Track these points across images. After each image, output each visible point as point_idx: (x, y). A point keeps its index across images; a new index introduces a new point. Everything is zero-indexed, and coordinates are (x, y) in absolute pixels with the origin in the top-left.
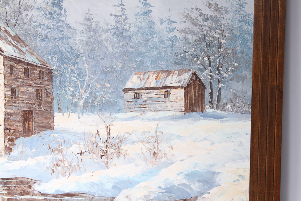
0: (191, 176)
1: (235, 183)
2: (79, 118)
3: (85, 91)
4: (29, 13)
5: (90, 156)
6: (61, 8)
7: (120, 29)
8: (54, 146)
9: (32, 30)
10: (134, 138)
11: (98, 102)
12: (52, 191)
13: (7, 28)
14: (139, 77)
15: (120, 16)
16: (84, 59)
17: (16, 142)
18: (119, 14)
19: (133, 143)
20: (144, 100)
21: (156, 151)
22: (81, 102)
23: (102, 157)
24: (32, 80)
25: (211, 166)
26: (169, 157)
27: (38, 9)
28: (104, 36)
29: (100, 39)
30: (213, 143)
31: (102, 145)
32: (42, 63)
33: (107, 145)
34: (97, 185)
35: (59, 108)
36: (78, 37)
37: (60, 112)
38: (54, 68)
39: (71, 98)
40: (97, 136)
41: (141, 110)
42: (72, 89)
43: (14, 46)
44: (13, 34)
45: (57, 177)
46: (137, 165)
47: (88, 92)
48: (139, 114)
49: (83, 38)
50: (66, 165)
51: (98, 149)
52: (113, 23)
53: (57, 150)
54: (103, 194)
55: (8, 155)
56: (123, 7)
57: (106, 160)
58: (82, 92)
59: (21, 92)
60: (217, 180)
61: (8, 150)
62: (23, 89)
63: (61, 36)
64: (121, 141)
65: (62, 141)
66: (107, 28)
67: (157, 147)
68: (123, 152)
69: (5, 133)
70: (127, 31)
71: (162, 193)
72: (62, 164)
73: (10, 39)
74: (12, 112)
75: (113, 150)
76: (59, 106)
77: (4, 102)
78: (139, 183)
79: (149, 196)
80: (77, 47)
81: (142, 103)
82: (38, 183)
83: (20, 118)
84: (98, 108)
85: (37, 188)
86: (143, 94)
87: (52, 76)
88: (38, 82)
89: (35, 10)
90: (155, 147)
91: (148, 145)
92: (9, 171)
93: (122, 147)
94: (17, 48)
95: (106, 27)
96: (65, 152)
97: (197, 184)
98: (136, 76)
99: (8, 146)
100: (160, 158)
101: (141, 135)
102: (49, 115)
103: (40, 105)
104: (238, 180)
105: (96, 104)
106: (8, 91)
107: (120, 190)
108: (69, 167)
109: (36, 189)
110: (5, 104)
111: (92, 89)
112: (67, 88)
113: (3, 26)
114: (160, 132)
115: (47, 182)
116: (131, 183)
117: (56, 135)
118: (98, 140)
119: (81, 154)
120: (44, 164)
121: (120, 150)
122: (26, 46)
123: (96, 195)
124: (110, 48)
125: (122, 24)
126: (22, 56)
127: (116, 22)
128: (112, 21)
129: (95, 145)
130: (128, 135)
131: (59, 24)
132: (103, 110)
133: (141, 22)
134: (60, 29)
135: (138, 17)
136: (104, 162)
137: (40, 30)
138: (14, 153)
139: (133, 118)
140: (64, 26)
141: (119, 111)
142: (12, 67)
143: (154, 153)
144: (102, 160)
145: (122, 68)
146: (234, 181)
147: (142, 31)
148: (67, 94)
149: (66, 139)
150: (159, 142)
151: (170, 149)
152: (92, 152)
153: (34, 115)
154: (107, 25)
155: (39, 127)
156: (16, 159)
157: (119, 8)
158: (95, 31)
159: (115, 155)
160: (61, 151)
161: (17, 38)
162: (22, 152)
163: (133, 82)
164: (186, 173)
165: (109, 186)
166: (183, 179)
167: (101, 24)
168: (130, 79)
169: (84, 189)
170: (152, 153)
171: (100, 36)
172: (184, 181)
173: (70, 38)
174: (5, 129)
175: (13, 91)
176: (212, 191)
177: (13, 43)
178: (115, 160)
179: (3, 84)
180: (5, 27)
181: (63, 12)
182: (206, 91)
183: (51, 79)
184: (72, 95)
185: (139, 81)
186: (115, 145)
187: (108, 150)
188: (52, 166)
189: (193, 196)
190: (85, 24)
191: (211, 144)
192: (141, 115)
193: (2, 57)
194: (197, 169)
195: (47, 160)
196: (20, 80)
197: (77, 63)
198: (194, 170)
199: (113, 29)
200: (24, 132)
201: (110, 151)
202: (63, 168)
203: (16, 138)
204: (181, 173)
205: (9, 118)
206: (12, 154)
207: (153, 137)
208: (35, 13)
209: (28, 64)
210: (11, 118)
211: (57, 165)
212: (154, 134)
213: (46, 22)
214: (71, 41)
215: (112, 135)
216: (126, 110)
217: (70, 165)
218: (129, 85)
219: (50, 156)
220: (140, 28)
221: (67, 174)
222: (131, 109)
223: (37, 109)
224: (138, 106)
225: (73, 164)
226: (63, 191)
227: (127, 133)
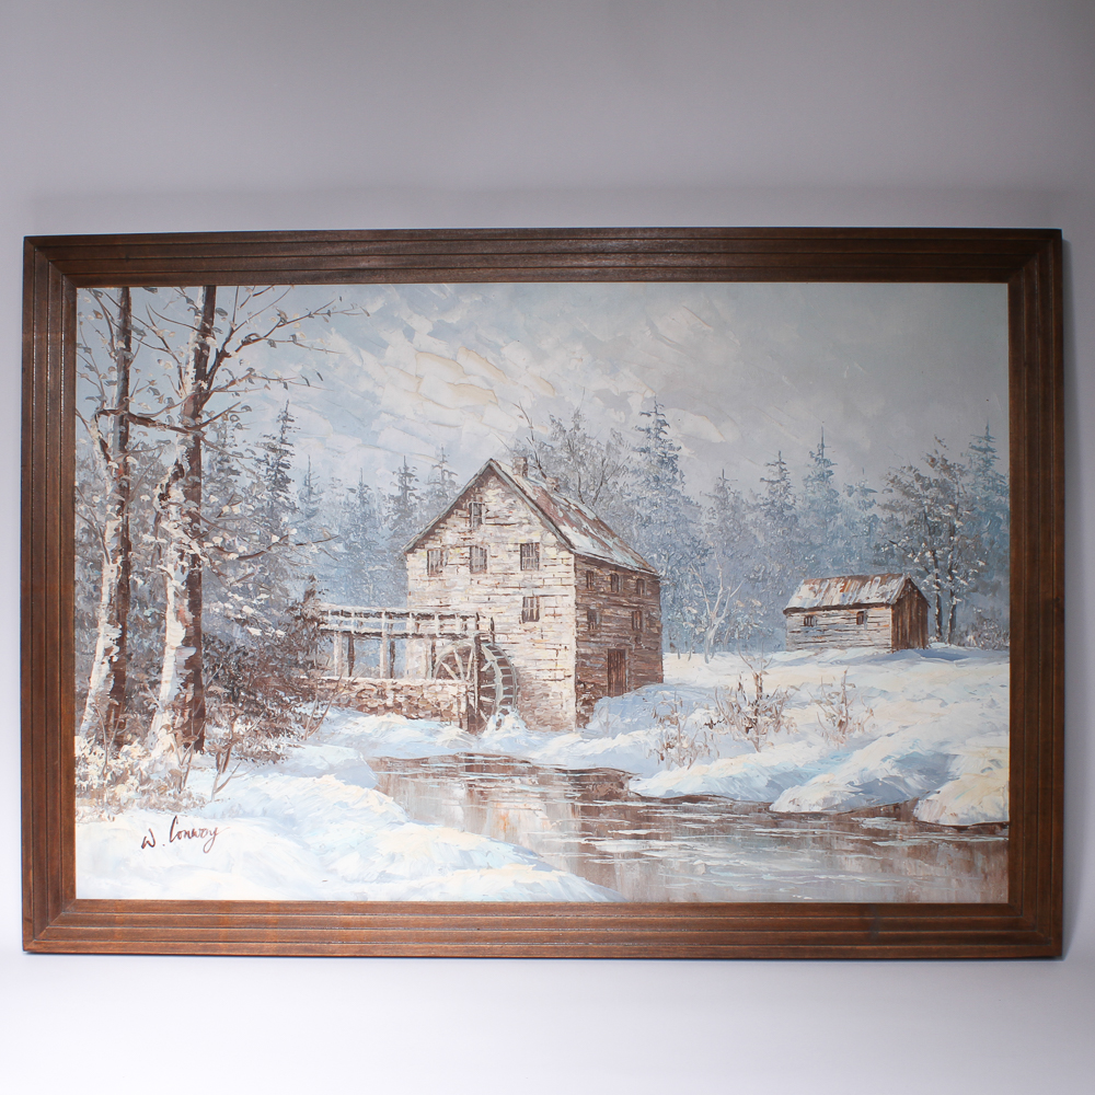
0: (906, 762)
1: (985, 774)
2: (707, 661)
3: (718, 616)
4: (618, 480)
5: (727, 729)
6: (675, 470)
7: (778, 504)
8: (664, 711)
9: (625, 508)
10: (804, 696)
11: (740, 633)
12: (659, 793)
13: (582, 507)
14: (811, 589)
15: (778, 481)
16: (715, 557)
17: (597, 705)
18: (775, 478)
19: (803, 704)
20: (822, 627)
21: (844, 720)
22: (711, 634)
23: (747, 732)
24: (624, 596)
25: (942, 744)
26: (867, 730)
27: (635, 472)
28: (750, 517)
29: (742, 522)
30: (944, 704)
31: (746, 709)
32: (641, 566)
33: (757, 710)
34: (740, 781)
35: (671, 645)
36: (705, 519)
37: (672, 652)
38: (663, 574)
39: (692, 626)
40: (739, 694)
41: (817, 647)
42: (695, 611)
43: (593, 537)
44: (591, 516)
45: (669, 768)
46: (810, 744)
47: (723, 616)
48: (812, 653)
49: (713, 521)
50: (685, 745)
51: (742, 717)
52: (766, 494)
53: (669, 718)
54: (751, 797)
55: (582, 729)
56: (783, 466)
57: (755, 736)
58: (712, 615)
59: (605, 616)
60: (952, 769)
61: (582, 719)
62: (608, 612)
63: (675, 518)
64: (781, 703)
65: (678, 703)
66: (755, 503)
67: (845, 712)
68: (785, 720)
69: (576, 689)
70: (790, 508)
71: (855, 793)
72: (678, 745)
73: (585, 525)
74: (589, 652)
75: (767, 719)
76: (672, 641)
77: (576, 635)
78: (814, 776)
79: (833, 799)
80: (702, 537)
81: (818, 633)
82: (635, 778)
83: (603, 661)
84: (741, 644)
85: (633, 787)
86: (820, 618)
87: (659, 589)
88: (635, 599)
89: (630, 475)
90: (841, 712)
91: (829, 707)
92: (584, 757)
93: (783, 713)
94: (598, 540)
95: (752, 502)
96: (682, 723)
97: (917, 777)
98: (807, 587)
99: (583, 712)
100: (850, 731)
101: (817, 690)
102: (654, 657)
103: (637, 639)
104: (990, 768)
105: (736, 636)
106: (581, 616)
107: (781, 790)
108: (690, 750)
109: (631, 789)
110: (577, 639)
111: (729, 610)
112: (685, 609)
113: (575, 502)
114: (850, 685)
115: (651, 777)
116: (800, 776)
117: (667, 693)
118: (741, 700)
119: (711, 725)
120: (646, 744)
121: (781, 718)
122: (614, 536)
123: (739, 799)
124: (761, 538)
125: (781, 495)
126: (607, 555)
127: (770, 492)
128: (764, 491)
129: (736, 710)
130: (794, 690)
131: (671, 498)
132: (749, 646)
133: (813, 492)
134: (674, 505)
135: (809, 484)
136: (752, 739)
137: (637, 508)
138: (594, 725)
139: (801, 661)
140: (680, 500)
141: (777, 648)
142: (589, 574)
143: (841, 723)
144: (749, 735)
145: (783, 571)
146: (983, 771)
147: (815, 507)
148: (685, 620)
149: (683, 699)
150: (848, 702)
151: (868, 714)
152: (730, 722)
153: (627, 658)
154: (755, 497)
155: (637, 678)
156: (597, 736)
157: (776, 469)
158: (734, 509)
159: (771, 727)
160: (675, 722)
161: (598, 523)
162: (607, 724)
163: (801, 597)
164: (898, 757)
165: (761, 782)
166: (893, 767)
167: (745, 497)
168: (796, 592)
169: (718, 789)
170: (837, 723)
171: (743, 517)
172: (895, 772)
173: (691, 521)
174: (578, 682)
175: (591, 616)
176: (942, 789)
177: (591, 531)
178: (772, 736)
179: (573, 604)
180: (578, 504)
181: (677, 476)
182: (930, 611)
183: (657, 592)
184: (694, 622)
185: (812, 594)
186: (770, 710)
187: (759, 718)
188: (660, 748)
189: (911, 798)
190: (716, 497)
191: (941, 706)
192: (816, 654)
193: (572, 556)
194: (916, 750)
195: (650, 737)
196: (604, 596)
197: (703, 565)
198: (911, 751)
199: (764, 505)
200: (609, 688)
201: (762, 719)
202: (679, 750)
203: (596, 699)
204: (889, 757)
205: (583, 664)
206: (589, 726)
207: (838, 694)
208: (630, 479)
209: (617, 568)
210: (588, 663)
211: (670, 746)
212: (840, 690)
213: (649, 495)
214: (692, 526)
215: (765, 692)
216: (790, 647)
217: (692, 746)
218: (794, 602)
219: (656, 730)
220: (813, 502)
221: (687, 761)
222: (798, 645)
223: (634, 647)
224: (810, 639)
225: (697, 744)
226: (680, 793)
227: (792, 687)
